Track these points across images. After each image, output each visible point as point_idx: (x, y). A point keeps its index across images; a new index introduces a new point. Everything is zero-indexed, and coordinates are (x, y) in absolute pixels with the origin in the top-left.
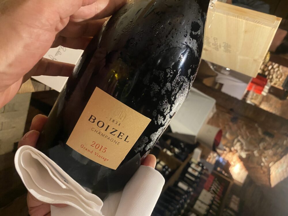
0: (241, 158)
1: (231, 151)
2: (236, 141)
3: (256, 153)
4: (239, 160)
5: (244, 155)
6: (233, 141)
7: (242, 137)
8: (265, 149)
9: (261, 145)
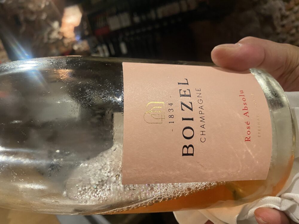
0: (60, 25)
1: (64, 37)
2: (51, 41)
3: (44, 16)
4: (63, 24)
5: (56, 24)
6: (53, 43)
7: (43, 38)
8: (32, 13)
9: (33, 18)
